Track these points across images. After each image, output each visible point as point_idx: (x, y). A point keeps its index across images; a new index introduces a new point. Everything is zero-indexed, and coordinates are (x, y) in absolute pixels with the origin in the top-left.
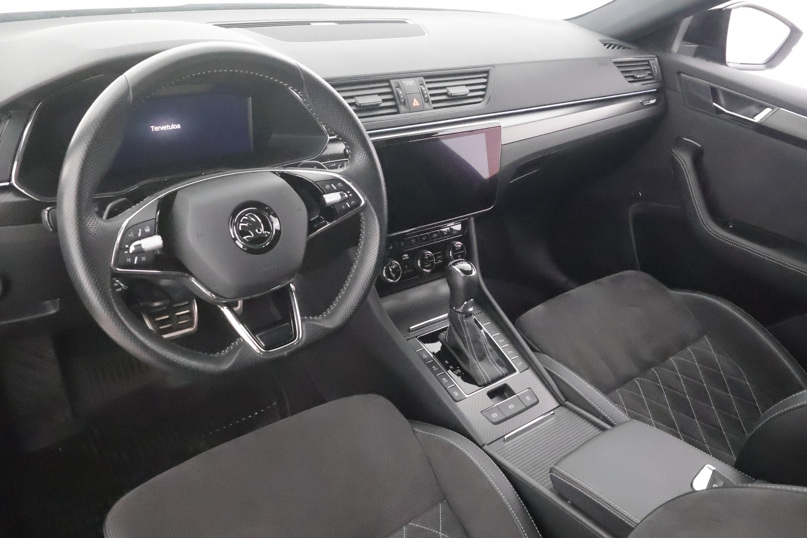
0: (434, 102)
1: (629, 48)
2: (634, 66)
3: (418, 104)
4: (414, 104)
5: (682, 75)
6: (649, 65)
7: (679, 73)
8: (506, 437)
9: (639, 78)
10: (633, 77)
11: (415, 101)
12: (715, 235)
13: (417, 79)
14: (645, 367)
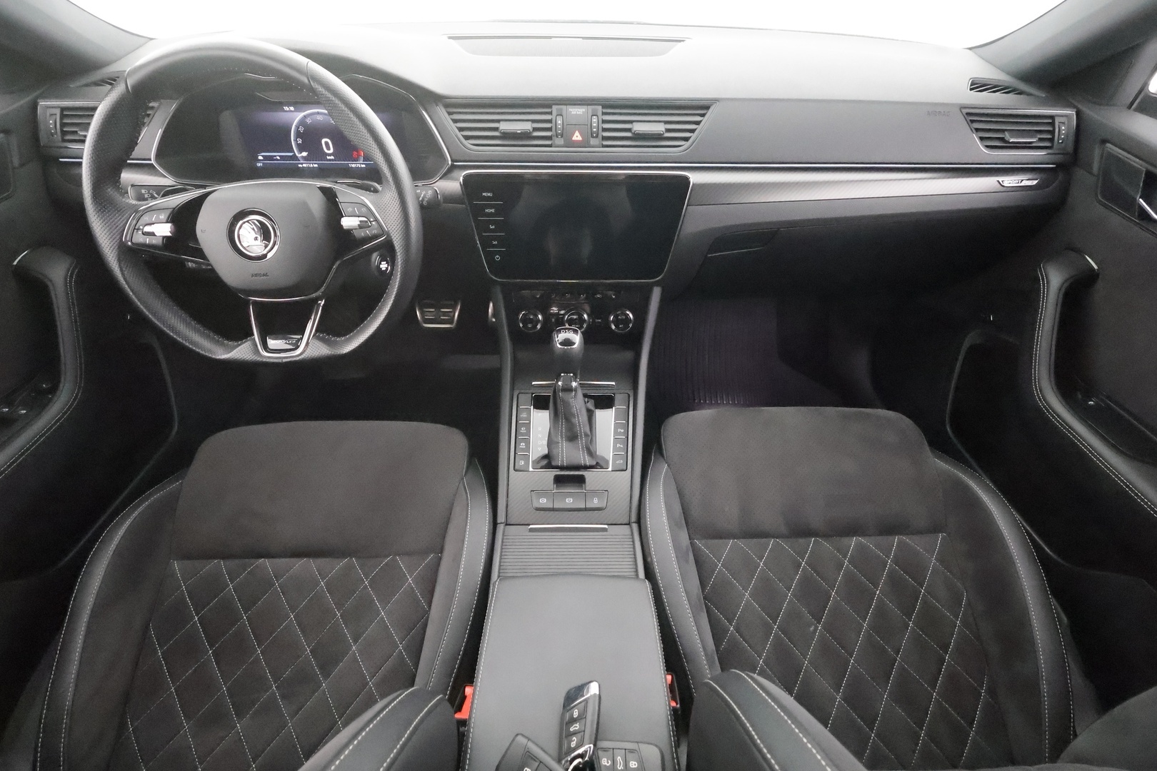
0: (605, 138)
1: (1029, 94)
2: (1017, 123)
3: (580, 138)
4: (574, 138)
5: (1109, 145)
6: (1053, 124)
7: (1104, 142)
8: (531, 526)
9: (1012, 143)
10: (1002, 139)
11: (577, 133)
12: (1045, 407)
13: (590, 108)
14: (800, 531)
